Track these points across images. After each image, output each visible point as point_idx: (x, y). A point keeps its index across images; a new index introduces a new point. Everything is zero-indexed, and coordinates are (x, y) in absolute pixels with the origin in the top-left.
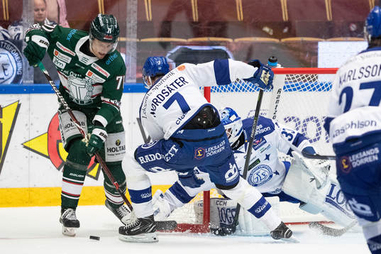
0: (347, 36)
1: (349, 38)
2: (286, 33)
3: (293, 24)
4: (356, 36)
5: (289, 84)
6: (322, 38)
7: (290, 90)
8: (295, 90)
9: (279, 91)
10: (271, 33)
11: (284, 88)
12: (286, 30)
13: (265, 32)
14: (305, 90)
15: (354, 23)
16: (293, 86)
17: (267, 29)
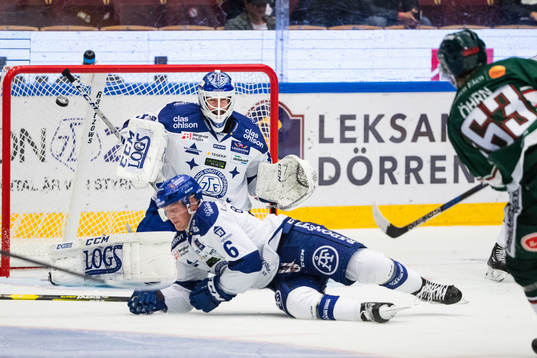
0: (186, 24)
1: (188, 27)
2: (107, 20)
3: (116, 9)
4: (197, 24)
5: (112, 86)
6: (153, 26)
7: (113, 93)
8: (119, 93)
9: (99, 95)
10: (88, 21)
11: (106, 90)
12: (107, 16)
13: (80, 19)
14: (132, 93)
15: (194, 6)
16: (116, 88)
17: (82, 15)
